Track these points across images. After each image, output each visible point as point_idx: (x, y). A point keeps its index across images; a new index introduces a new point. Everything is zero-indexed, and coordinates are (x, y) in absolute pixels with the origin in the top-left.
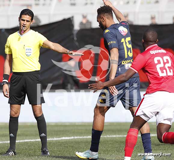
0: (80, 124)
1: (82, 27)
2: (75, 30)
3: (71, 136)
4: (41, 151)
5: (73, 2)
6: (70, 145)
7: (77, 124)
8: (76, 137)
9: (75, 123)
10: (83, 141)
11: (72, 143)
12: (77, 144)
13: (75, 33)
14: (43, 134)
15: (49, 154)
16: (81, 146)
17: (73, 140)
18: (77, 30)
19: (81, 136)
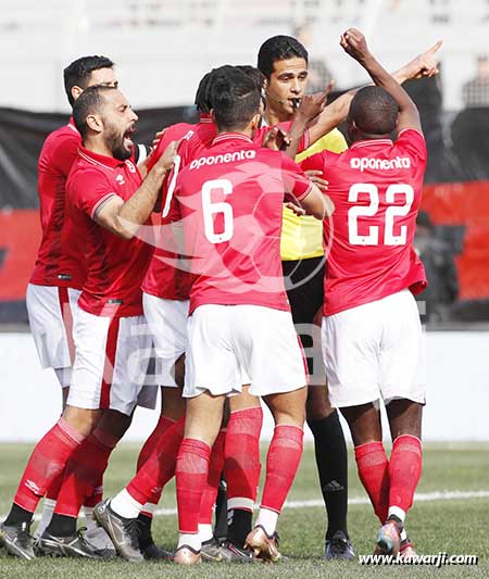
0: (463, 447)
1: (471, 101)
2: (448, 112)
3: (434, 490)
4: (324, 541)
5: (439, 10)
6: (429, 523)
7: (451, 447)
8: (449, 495)
9: (445, 443)
10: (474, 507)
11: (437, 514)
12: (453, 519)
13: (446, 121)
14: (334, 482)
15: (352, 552)
16: (467, 526)
17: (439, 504)
18: (454, 112)
19: (467, 491)
